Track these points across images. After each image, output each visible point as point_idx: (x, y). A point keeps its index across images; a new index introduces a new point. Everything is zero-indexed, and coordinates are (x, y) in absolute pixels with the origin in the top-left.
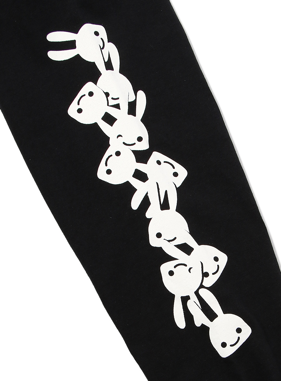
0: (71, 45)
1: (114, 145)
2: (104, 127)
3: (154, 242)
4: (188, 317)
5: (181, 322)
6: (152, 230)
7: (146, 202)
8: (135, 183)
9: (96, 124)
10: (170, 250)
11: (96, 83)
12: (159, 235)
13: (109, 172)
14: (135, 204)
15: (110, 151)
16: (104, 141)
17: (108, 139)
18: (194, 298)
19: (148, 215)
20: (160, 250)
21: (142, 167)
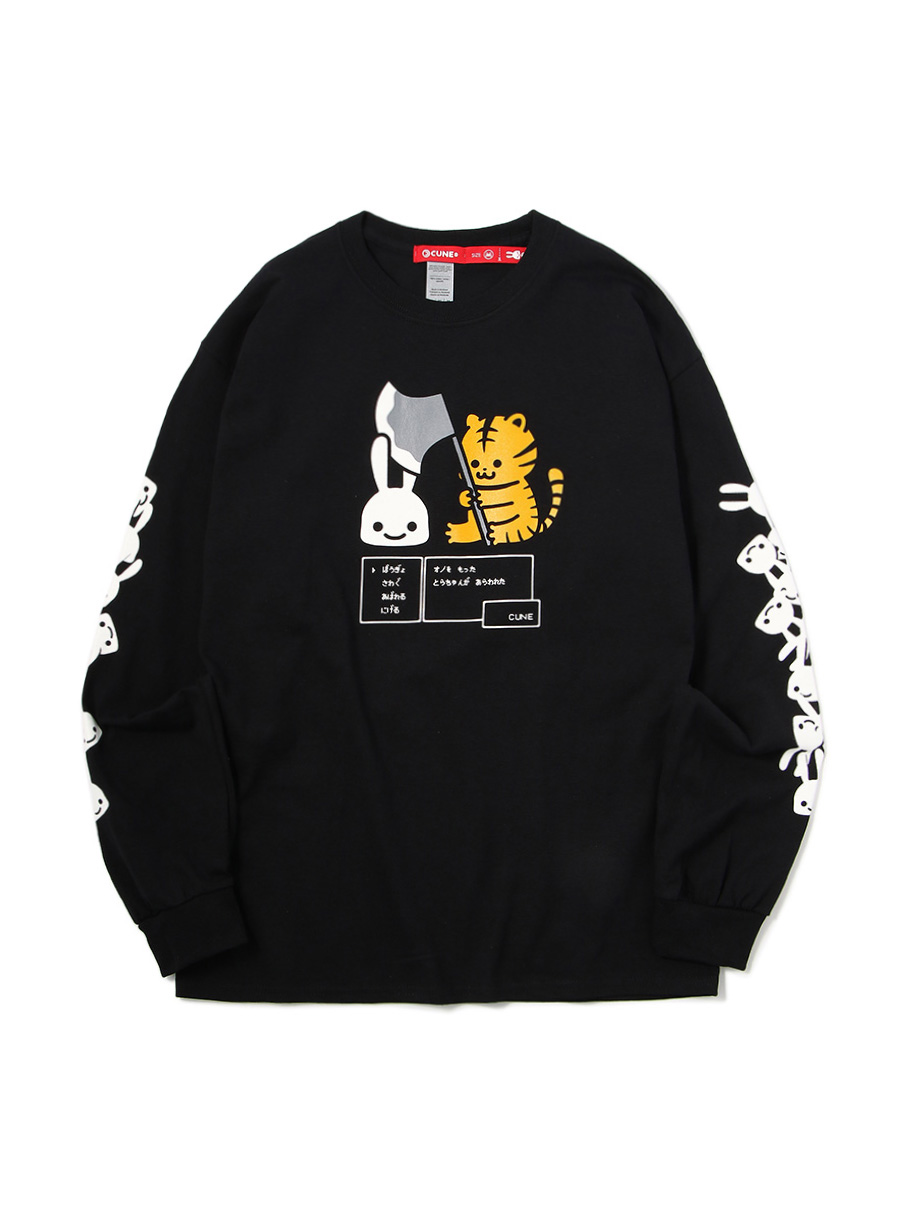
0: (743, 497)
1: (778, 597)
2: (771, 578)
3: (791, 694)
4: (793, 763)
5: (784, 764)
6: (792, 683)
7: (793, 656)
8: (788, 635)
9: (763, 575)
10: (805, 705)
11: (766, 536)
12: (797, 689)
13: (767, 621)
14: (783, 655)
15: (773, 602)
16: (768, 592)
17: (773, 590)
18: (809, 755)
19: (792, 668)
20: (796, 702)
21: (797, 621)
